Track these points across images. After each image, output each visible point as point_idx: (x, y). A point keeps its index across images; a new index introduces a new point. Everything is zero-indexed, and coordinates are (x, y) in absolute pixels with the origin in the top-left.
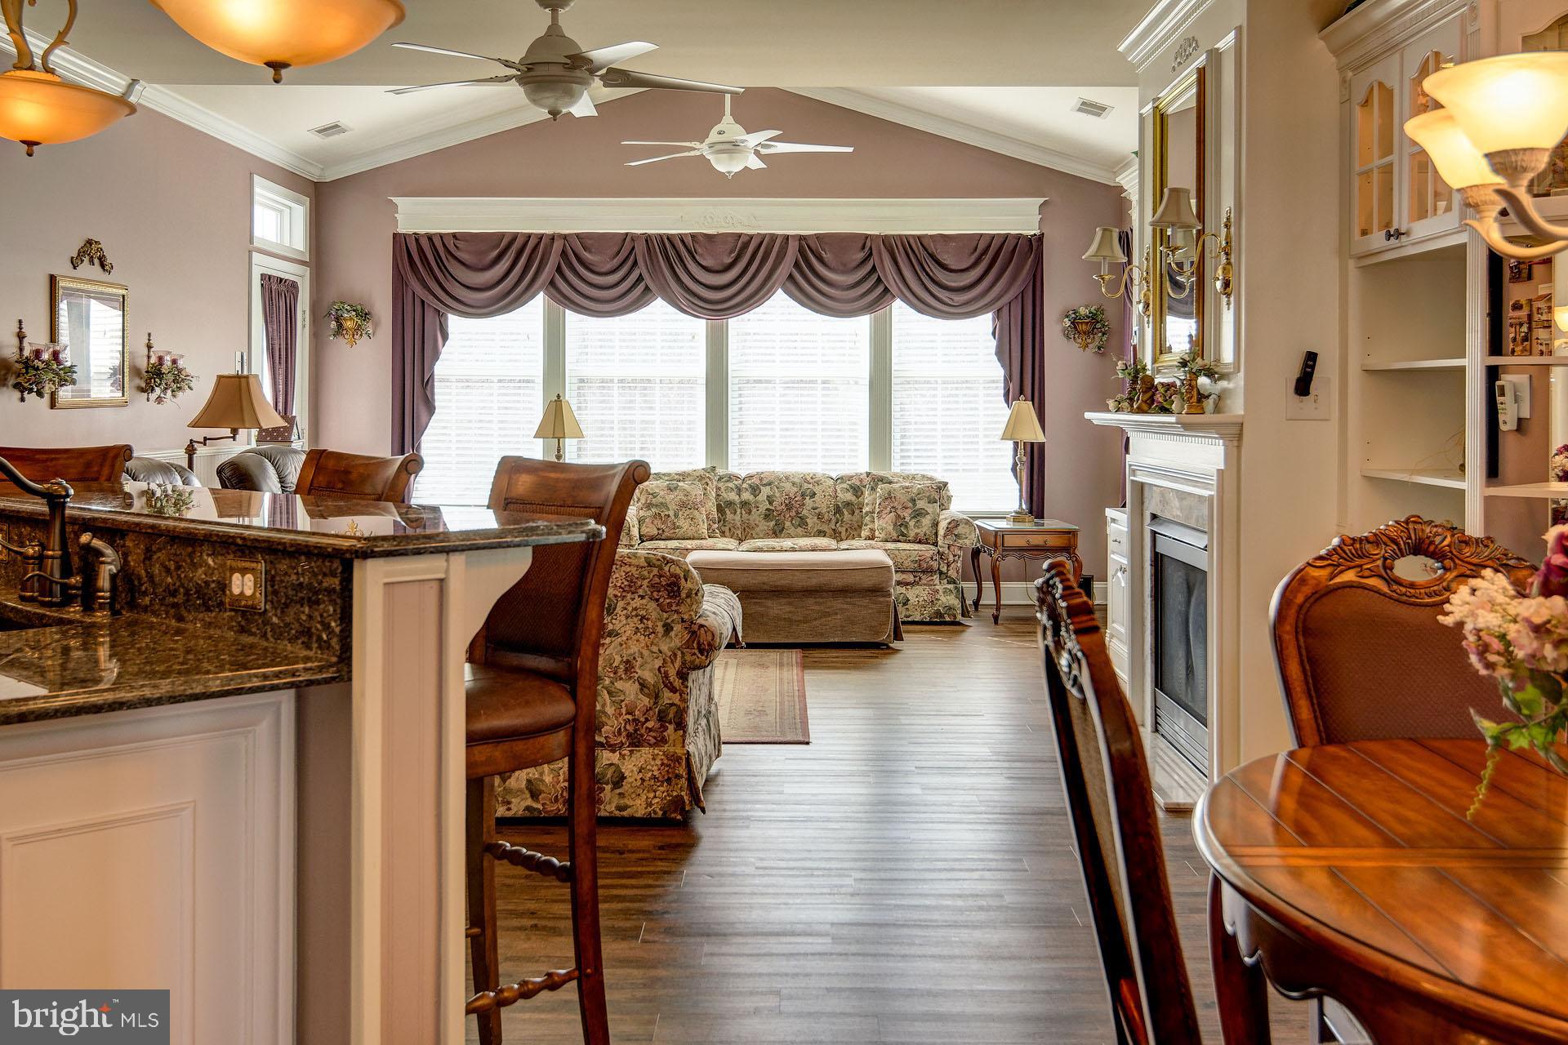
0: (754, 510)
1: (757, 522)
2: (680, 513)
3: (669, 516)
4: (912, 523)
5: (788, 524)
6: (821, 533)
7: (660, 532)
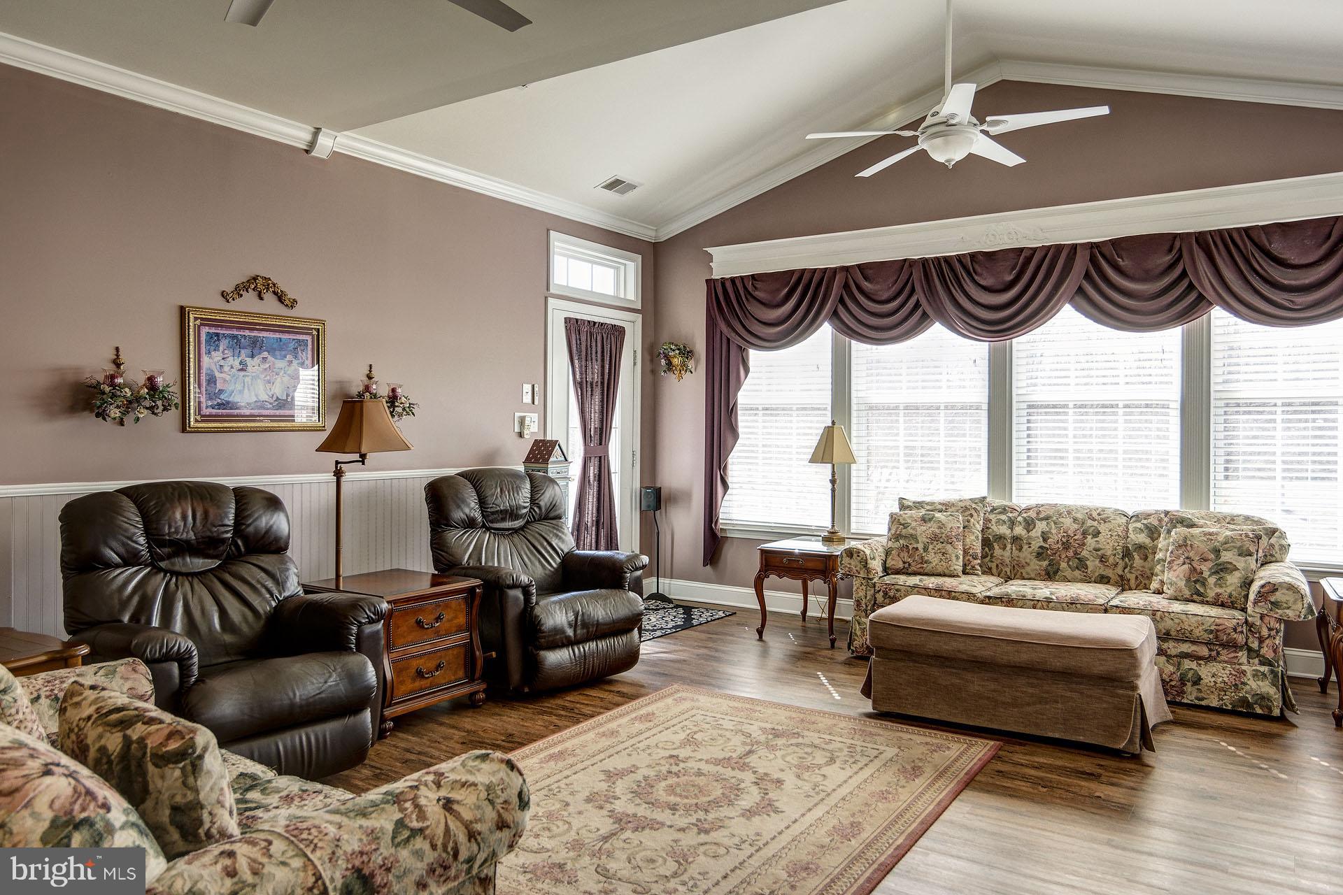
0: (1025, 547)
1: (1028, 561)
2: (931, 547)
3: (917, 549)
4: (1212, 580)
5: (1063, 565)
6: (1103, 580)
7: (906, 565)
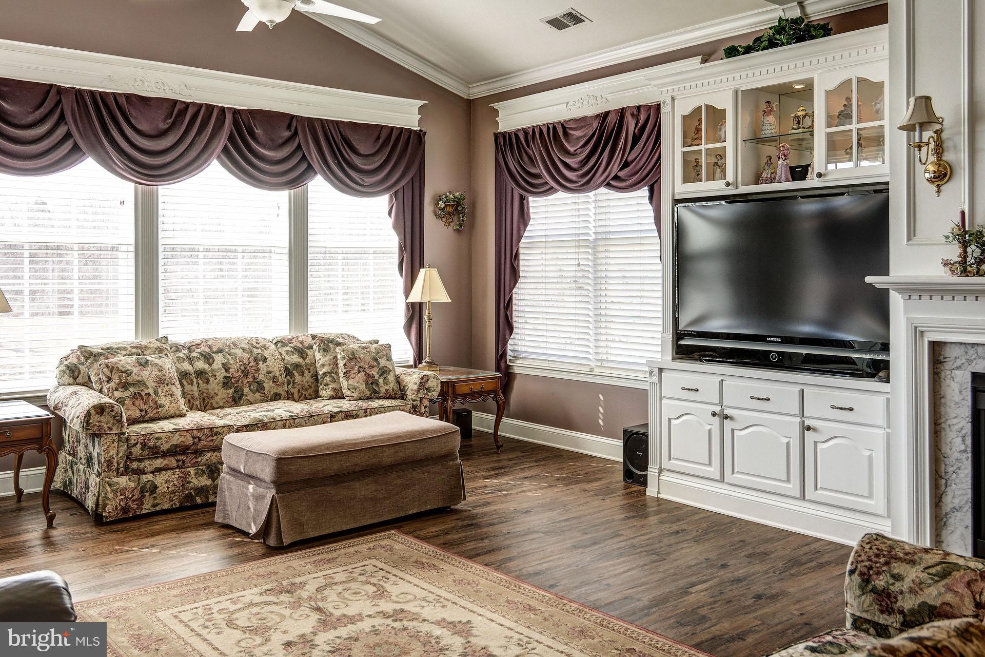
0: (212, 379)
3: (149, 394)
4: (381, 381)
5: (246, 390)
7: (143, 413)
